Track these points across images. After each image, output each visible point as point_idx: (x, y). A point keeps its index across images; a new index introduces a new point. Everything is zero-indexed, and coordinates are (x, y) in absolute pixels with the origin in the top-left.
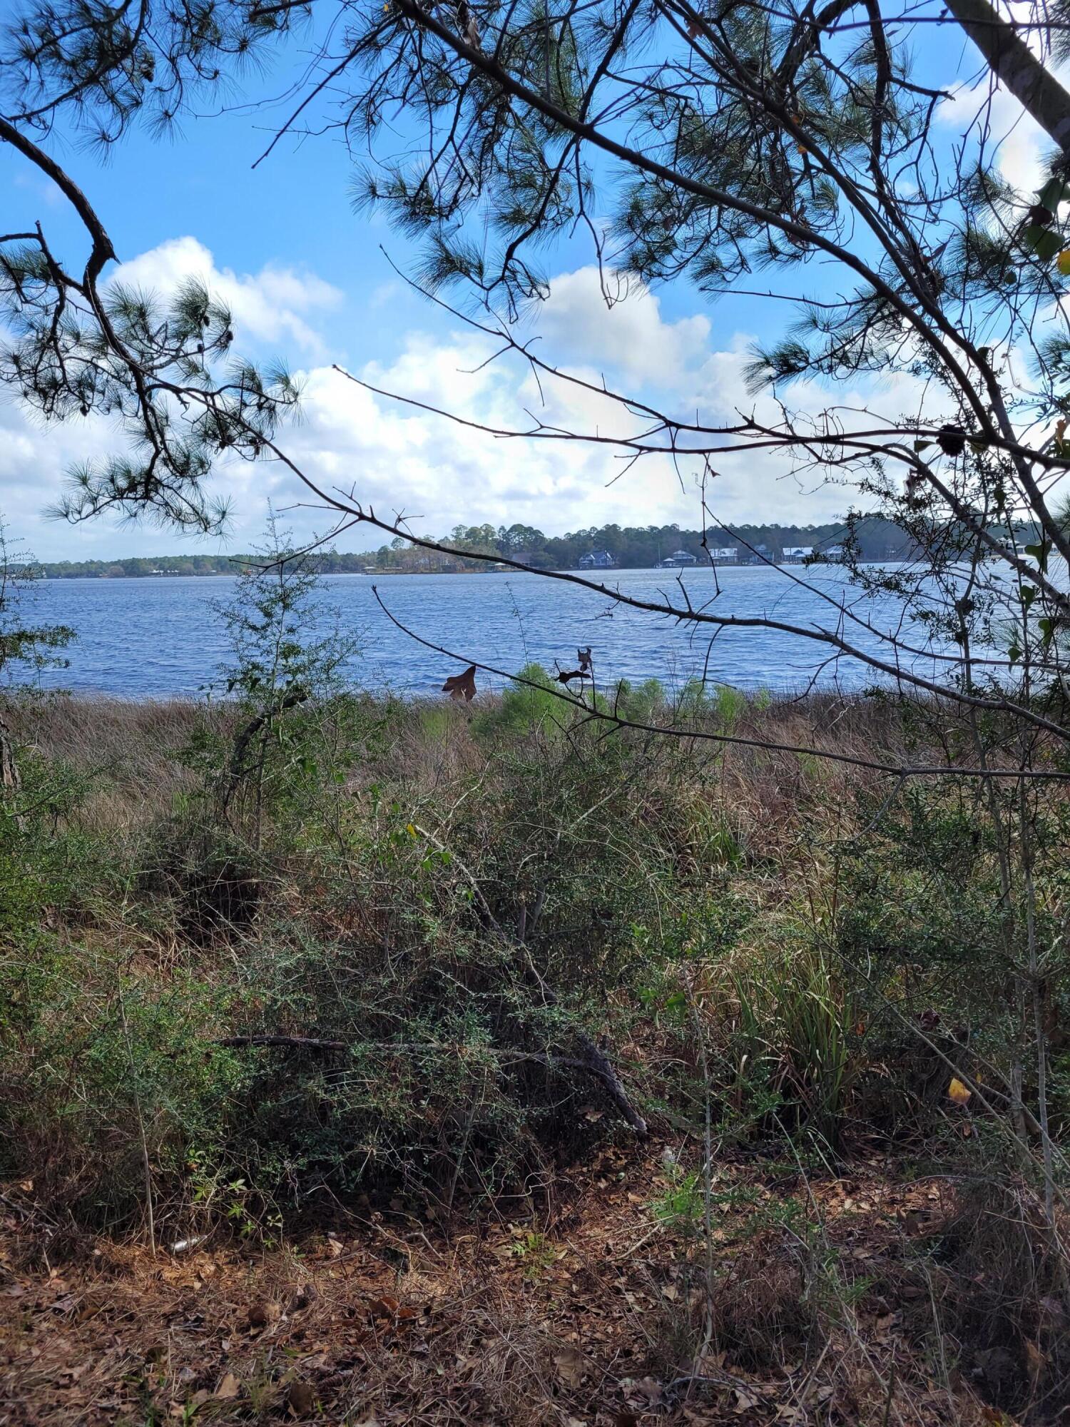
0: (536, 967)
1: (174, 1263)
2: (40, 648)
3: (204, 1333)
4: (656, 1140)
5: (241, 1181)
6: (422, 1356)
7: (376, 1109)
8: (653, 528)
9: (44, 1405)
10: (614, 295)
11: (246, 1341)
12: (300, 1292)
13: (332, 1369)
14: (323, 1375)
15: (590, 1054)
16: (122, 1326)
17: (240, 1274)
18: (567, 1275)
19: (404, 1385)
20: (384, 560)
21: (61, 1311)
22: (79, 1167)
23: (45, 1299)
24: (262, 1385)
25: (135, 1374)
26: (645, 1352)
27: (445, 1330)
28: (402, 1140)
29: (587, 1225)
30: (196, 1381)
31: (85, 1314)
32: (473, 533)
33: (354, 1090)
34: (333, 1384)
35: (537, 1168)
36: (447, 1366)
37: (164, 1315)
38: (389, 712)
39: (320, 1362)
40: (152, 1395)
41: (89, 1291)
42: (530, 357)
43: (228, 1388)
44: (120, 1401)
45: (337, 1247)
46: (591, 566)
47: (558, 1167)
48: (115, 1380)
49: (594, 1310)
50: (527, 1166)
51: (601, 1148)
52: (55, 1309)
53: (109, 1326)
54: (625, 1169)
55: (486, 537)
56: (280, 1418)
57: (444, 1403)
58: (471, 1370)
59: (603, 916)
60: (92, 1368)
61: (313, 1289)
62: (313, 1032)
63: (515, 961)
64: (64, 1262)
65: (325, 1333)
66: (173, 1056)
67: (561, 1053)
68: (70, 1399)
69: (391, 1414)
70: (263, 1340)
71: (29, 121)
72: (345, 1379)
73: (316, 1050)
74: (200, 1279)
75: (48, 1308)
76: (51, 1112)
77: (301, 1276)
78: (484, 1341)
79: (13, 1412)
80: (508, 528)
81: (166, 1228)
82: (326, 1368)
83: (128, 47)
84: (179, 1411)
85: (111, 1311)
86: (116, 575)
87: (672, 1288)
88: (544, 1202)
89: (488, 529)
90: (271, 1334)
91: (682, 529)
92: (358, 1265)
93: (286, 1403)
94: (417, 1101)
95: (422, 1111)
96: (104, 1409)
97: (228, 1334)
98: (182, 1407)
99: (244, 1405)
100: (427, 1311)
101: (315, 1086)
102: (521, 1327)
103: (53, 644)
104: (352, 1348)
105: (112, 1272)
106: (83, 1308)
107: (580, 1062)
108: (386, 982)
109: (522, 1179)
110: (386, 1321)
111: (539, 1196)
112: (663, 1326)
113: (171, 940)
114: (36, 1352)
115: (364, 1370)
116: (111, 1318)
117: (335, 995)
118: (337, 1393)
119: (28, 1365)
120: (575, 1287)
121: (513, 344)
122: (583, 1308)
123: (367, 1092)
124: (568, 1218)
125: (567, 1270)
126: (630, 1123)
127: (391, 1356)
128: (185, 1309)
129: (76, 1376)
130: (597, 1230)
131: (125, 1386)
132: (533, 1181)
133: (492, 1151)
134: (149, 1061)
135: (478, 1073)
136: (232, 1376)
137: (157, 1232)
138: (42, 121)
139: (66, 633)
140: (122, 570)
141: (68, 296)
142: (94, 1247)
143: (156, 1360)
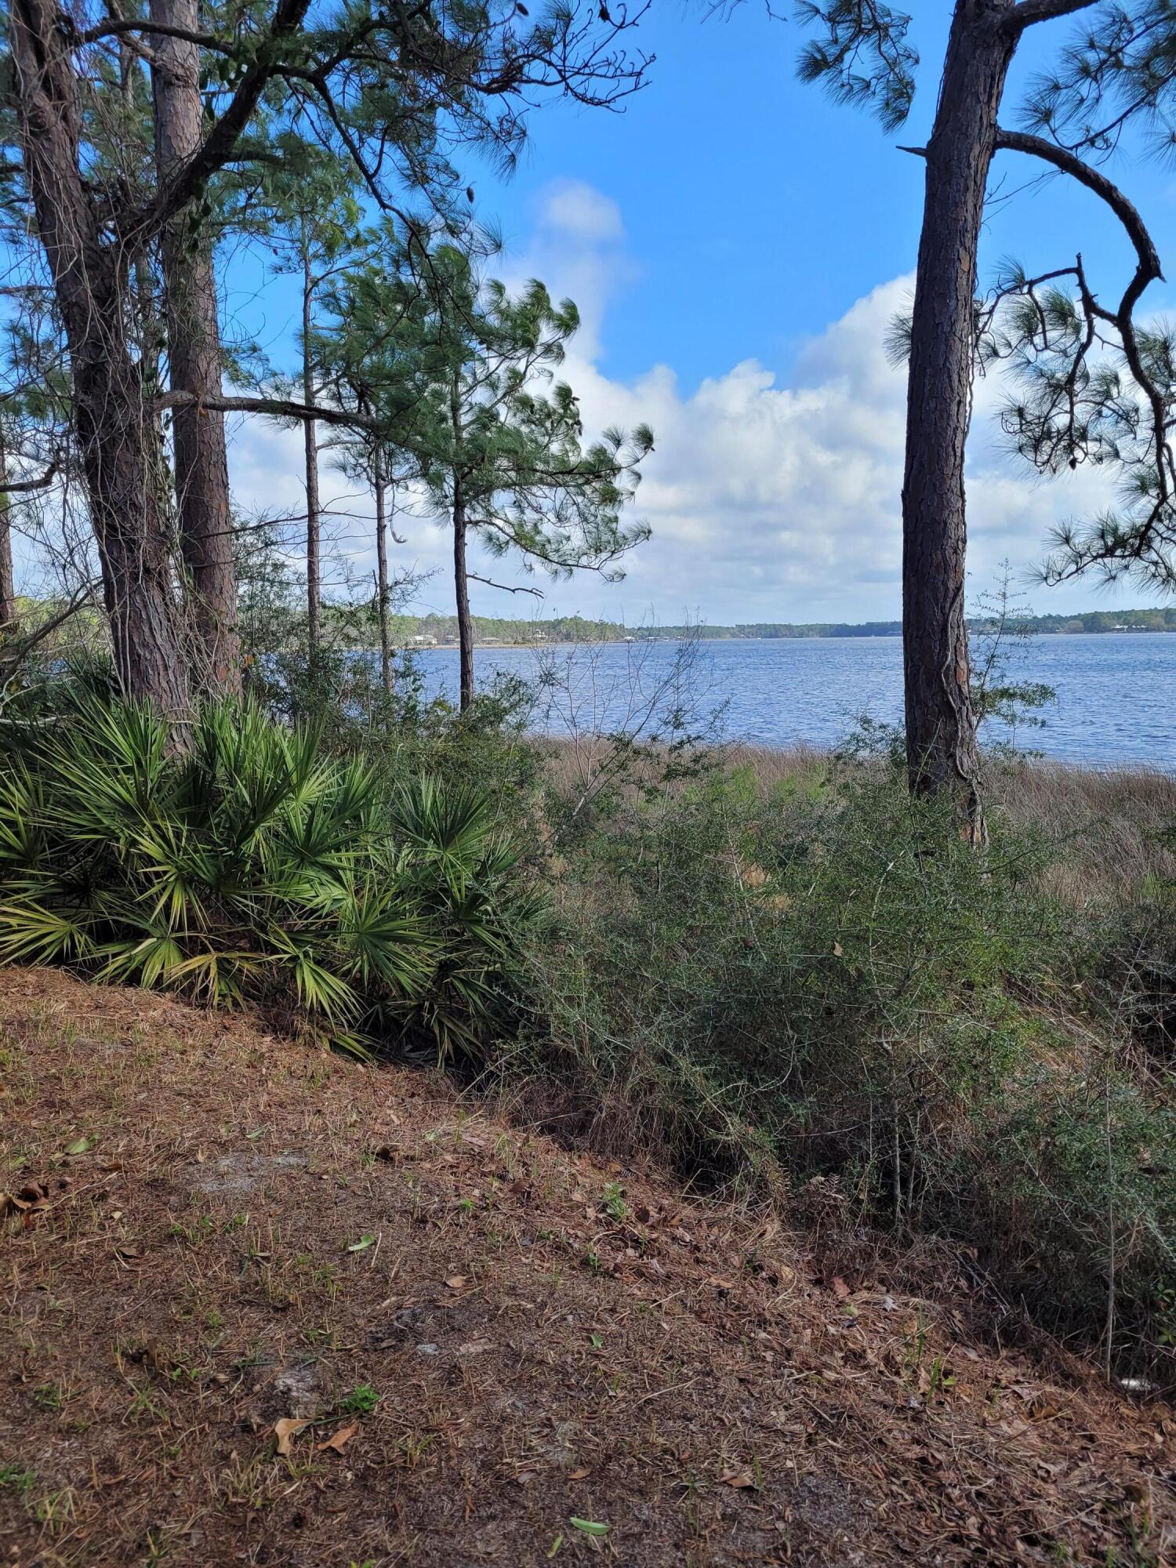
1: (1128, 1399)
2: (1018, 706)
9: (1026, 1487)
16: (1085, 1443)
21: (1020, 1397)
23: (1003, 1377)
25: (1113, 1503)
31: (1044, 1411)
37: (1130, 1454)
40: (1137, 1536)
41: (1044, 1389)
44: (1101, 1525)
48: (1094, 1500)
52: (1014, 1392)
53: (1073, 1436)
60: (1066, 1474)
64: (1013, 1346)
68: (1050, 1495)
71: (1092, 144)
74: (1160, 1433)
75: (1006, 1387)
79: (997, 1478)
85: (1069, 1420)
86: (1075, 631)
96: (1085, 1524)
103: (1031, 702)
105: (1066, 1380)
106: (1041, 1404)
114: (1007, 1428)
116: (1071, 1429)
129: (1052, 1473)
131: (1104, 1511)
137: (1113, 1357)
138: (1106, 141)
139: (1045, 692)
140: (1081, 625)
141: (1096, 330)
142: (1045, 1345)
143: (1137, 1501)
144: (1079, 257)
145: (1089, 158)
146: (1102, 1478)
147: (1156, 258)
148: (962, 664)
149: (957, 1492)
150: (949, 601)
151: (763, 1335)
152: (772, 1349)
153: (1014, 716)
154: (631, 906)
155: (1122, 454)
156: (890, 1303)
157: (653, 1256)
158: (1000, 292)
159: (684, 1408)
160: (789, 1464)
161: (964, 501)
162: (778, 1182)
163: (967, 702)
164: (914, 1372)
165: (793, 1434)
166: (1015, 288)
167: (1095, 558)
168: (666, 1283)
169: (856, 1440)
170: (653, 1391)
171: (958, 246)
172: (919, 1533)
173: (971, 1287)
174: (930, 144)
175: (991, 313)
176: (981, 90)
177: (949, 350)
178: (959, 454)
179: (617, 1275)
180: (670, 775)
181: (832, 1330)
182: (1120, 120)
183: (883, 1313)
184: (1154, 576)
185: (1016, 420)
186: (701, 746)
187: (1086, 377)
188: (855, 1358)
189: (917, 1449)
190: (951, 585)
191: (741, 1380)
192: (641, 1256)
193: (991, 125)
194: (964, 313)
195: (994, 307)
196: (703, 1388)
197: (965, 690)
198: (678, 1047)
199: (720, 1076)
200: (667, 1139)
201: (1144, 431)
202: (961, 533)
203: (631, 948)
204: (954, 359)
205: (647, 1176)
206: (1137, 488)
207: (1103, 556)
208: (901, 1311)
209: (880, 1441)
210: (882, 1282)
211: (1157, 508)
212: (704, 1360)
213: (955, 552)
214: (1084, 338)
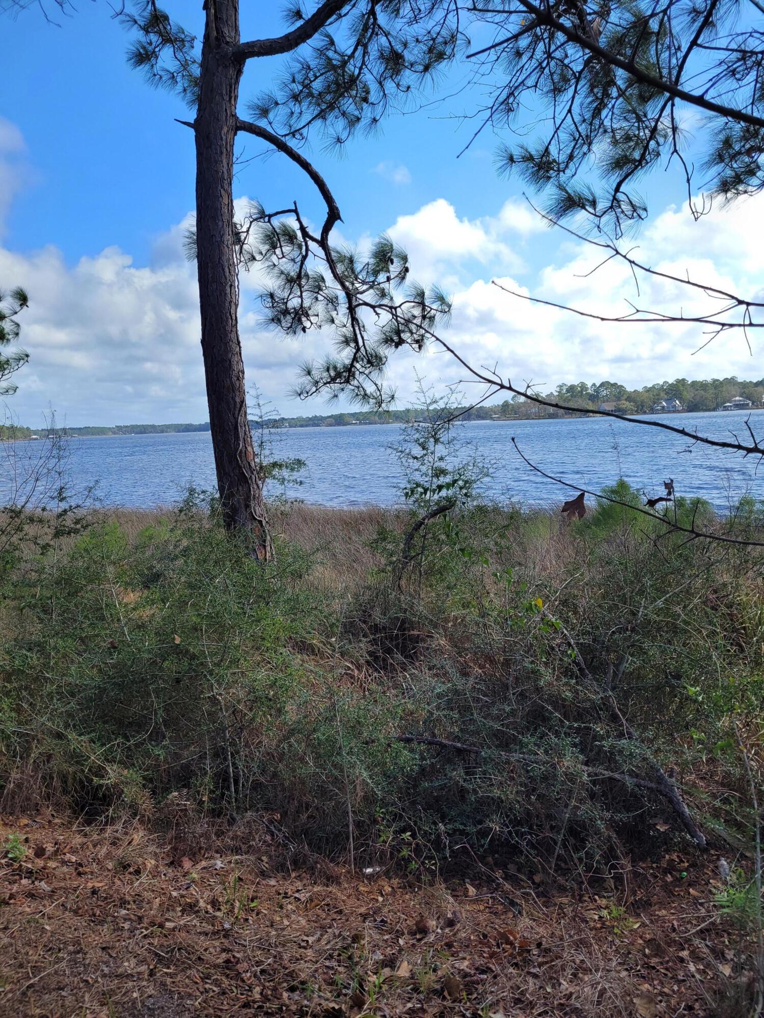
0: (619, 709)
1: (365, 881)
2: (285, 473)
3: (386, 931)
4: (712, 852)
5: (409, 833)
6: (535, 976)
7: (499, 798)
8: (715, 381)
9: (292, 956)
10: (700, 210)
11: (414, 941)
12: (450, 915)
13: (473, 972)
14: (466, 975)
15: (660, 780)
16: (335, 916)
17: (407, 897)
18: (641, 941)
19: (523, 993)
20: (506, 410)
21: (299, 900)
22: (307, 809)
23: (289, 890)
24: (426, 973)
25: (345, 948)
26: (705, 1010)
27: (552, 961)
28: (517, 823)
29: (656, 907)
30: (383, 961)
31: (313, 904)
32: (572, 388)
33: (484, 782)
34: (473, 982)
35: (617, 858)
36: (553, 987)
37: (361, 914)
38: (512, 518)
39: (464, 965)
40: (357, 963)
41: (315, 890)
42: (630, 261)
43: (404, 971)
44: (337, 964)
45: (472, 891)
46: (663, 410)
47: (633, 861)
48: (334, 950)
49: (663, 971)
50: (610, 855)
51: (667, 851)
52: (296, 898)
53: (328, 914)
54: (687, 870)
55: (581, 392)
56: (439, 997)
57: (553, 1012)
58: (571, 994)
59: (674, 677)
60: (319, 940)
61: (458, 914)
62: (458, 739)
63: (604, 704)
64: (299, 869)
65: (467, 946)
66: (367, 743)
67: (637, 776)
68: (307, 956)
69: (514, 1012)
70: (426, 943)
71: (294, 136)
72: (482, 980)
73: (459, 751)
74: (382, 895)
75: (292, 896)
76: (293, 770)
77: (450, 905)
78: (580, 975)
79: (275, 957)
80: (598, 385)
81: (361, 857)
82: (468, 970)
83: (353, 80)
84: (373, 978)
85: (328, 905)
86: (331, 425)
87: (726, 966)
88: (622, 884)
89: (583, 386)
90: (431, 940)
91: (740, 380)
92: (486, 905)
93: (442, 988)
94: (528, 796)
95: (531, 804)
96: (327, 967)
97: (403, 934)
98: (375, 976)
99: (414, 984)
100: (539, 945)
101: (457, 774)
102: (608, 970)
103: (292, 470)
104: (486, 961)
105: (328, 880)
106: (312, 900)
107: (653, 785)
108: (508, 709)
109: (606, 864)
110: (509, 946)
111: (618, 879)
112: (720, 994)
113: (362, 667)
114: (286, 922)
115: (495, 977)
116: (328, 910)
117: (472, 714)
118: (476, 989)
119: (283, 929)
120: (647, 951)
121: (618, 253)
122: (654, 968)
123: (493, 785)
124: (641, 899)
125: (641, 937)
126: (693, 837)
127: (513, 971)
128: (374, 913)
129: (310, 942)
130: (664, 912)
131: (339, 955)
132: (613, 867)
133: (583, 841)
134: (353, 745)
135: (573, 781)
136: (406, 962)
137: (355, 859)
138: (301, 135)
139: (300, 463)
140: (333, 421)
141: (310, 248)
142: (317, 862)
143: (358, 942)
144: (295, 203)
145: (292, 143)
146: (340, 935)
147: (337, 209)
148: (249, 449)
149: (249, 974)
150: (237, 409)
151: (124, 912)
152: (130, 919)
153: (284, 479)
154: (35, 630)
155: (336, 321)
156: (219, 864)
157: (41, 880)
158: (251, 220)
159: (59, 982)
160: (135, 995)
161: (240, 347)
162: (146, 804)
163: (255, 473)
164: (232, 904)
165: (139, 973)
166: (261, 218)
167: (325, 384)
168: (51, 896)
169: (183, 963)
170: (35, 977)
171: (219, 188)
172: (221, 1010)
173: (273, 839)
174: (196, 120)
175: (248, 231)
176: (224, 92)
177: (221, 253)
178: (234, 318)
179: (12, 901)
180: (58, 534)
181: (174, 894)
182: (308, 124)
183: (215, 872)
184: (357, 395)
185: (269, 300)
186: (80, 513)
187: (307, 276)
188: (191, 908)
189: (224, 955)
190: (238, 400)
191: (103, 949)
192: (33, 882)
193: (233, 115)
194: (228, 231)
195: (249, 228)
196: (74, 963)
197: (253, 464)
198: (67, 726)
199: (102, 740)
200: (65, 791)
201: (343, 308)
202: (240, 367)
203: (34, 658)
204: (225, 258)
205: (50, 822)
206: (343, 342)
207: (329, 383)
208: (227, 867)
209: (199, 958)
210: (217, 852)
211: (355, 354)
212: (77, 942)
213: (238, 379)
214: (304, 253)
